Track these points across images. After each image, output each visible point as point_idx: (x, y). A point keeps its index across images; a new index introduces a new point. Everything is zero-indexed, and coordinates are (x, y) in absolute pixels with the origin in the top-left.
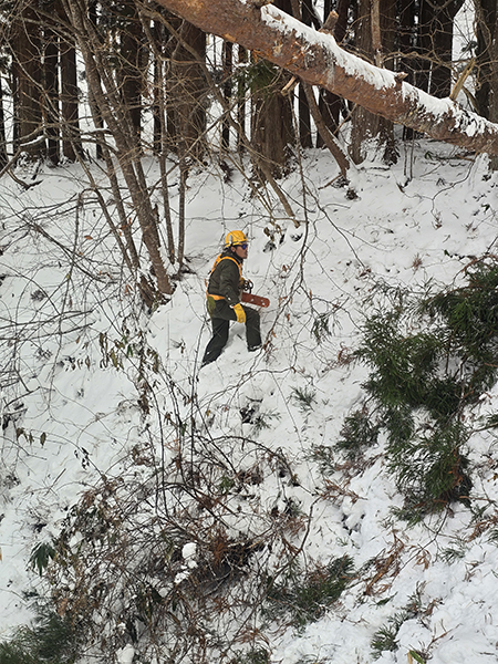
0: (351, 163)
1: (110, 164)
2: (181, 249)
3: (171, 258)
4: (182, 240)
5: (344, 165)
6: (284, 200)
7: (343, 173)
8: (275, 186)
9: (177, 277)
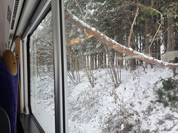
0: (146, 68)
1: (111, 69)
2: (120, 80)
3: (119, 81)
4: (120, 79)
5: (145, 68)
6: (135, 73)
7: (145, 69)
8: (134, 71)
9: (120, 84)
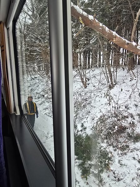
1: (106, 68)
3: (114, 82)
4: (116, 79)
9: (115, 85)
